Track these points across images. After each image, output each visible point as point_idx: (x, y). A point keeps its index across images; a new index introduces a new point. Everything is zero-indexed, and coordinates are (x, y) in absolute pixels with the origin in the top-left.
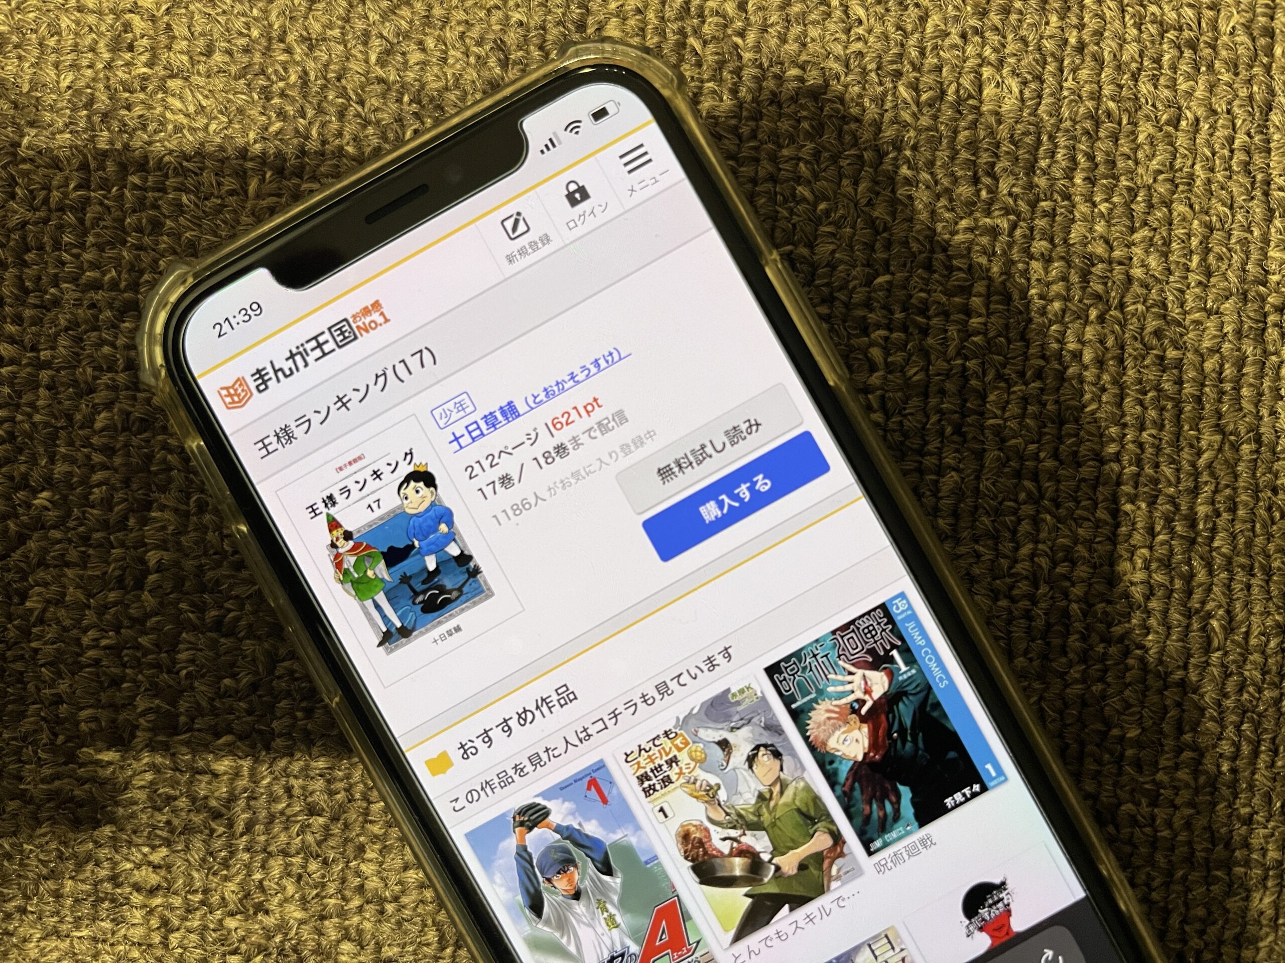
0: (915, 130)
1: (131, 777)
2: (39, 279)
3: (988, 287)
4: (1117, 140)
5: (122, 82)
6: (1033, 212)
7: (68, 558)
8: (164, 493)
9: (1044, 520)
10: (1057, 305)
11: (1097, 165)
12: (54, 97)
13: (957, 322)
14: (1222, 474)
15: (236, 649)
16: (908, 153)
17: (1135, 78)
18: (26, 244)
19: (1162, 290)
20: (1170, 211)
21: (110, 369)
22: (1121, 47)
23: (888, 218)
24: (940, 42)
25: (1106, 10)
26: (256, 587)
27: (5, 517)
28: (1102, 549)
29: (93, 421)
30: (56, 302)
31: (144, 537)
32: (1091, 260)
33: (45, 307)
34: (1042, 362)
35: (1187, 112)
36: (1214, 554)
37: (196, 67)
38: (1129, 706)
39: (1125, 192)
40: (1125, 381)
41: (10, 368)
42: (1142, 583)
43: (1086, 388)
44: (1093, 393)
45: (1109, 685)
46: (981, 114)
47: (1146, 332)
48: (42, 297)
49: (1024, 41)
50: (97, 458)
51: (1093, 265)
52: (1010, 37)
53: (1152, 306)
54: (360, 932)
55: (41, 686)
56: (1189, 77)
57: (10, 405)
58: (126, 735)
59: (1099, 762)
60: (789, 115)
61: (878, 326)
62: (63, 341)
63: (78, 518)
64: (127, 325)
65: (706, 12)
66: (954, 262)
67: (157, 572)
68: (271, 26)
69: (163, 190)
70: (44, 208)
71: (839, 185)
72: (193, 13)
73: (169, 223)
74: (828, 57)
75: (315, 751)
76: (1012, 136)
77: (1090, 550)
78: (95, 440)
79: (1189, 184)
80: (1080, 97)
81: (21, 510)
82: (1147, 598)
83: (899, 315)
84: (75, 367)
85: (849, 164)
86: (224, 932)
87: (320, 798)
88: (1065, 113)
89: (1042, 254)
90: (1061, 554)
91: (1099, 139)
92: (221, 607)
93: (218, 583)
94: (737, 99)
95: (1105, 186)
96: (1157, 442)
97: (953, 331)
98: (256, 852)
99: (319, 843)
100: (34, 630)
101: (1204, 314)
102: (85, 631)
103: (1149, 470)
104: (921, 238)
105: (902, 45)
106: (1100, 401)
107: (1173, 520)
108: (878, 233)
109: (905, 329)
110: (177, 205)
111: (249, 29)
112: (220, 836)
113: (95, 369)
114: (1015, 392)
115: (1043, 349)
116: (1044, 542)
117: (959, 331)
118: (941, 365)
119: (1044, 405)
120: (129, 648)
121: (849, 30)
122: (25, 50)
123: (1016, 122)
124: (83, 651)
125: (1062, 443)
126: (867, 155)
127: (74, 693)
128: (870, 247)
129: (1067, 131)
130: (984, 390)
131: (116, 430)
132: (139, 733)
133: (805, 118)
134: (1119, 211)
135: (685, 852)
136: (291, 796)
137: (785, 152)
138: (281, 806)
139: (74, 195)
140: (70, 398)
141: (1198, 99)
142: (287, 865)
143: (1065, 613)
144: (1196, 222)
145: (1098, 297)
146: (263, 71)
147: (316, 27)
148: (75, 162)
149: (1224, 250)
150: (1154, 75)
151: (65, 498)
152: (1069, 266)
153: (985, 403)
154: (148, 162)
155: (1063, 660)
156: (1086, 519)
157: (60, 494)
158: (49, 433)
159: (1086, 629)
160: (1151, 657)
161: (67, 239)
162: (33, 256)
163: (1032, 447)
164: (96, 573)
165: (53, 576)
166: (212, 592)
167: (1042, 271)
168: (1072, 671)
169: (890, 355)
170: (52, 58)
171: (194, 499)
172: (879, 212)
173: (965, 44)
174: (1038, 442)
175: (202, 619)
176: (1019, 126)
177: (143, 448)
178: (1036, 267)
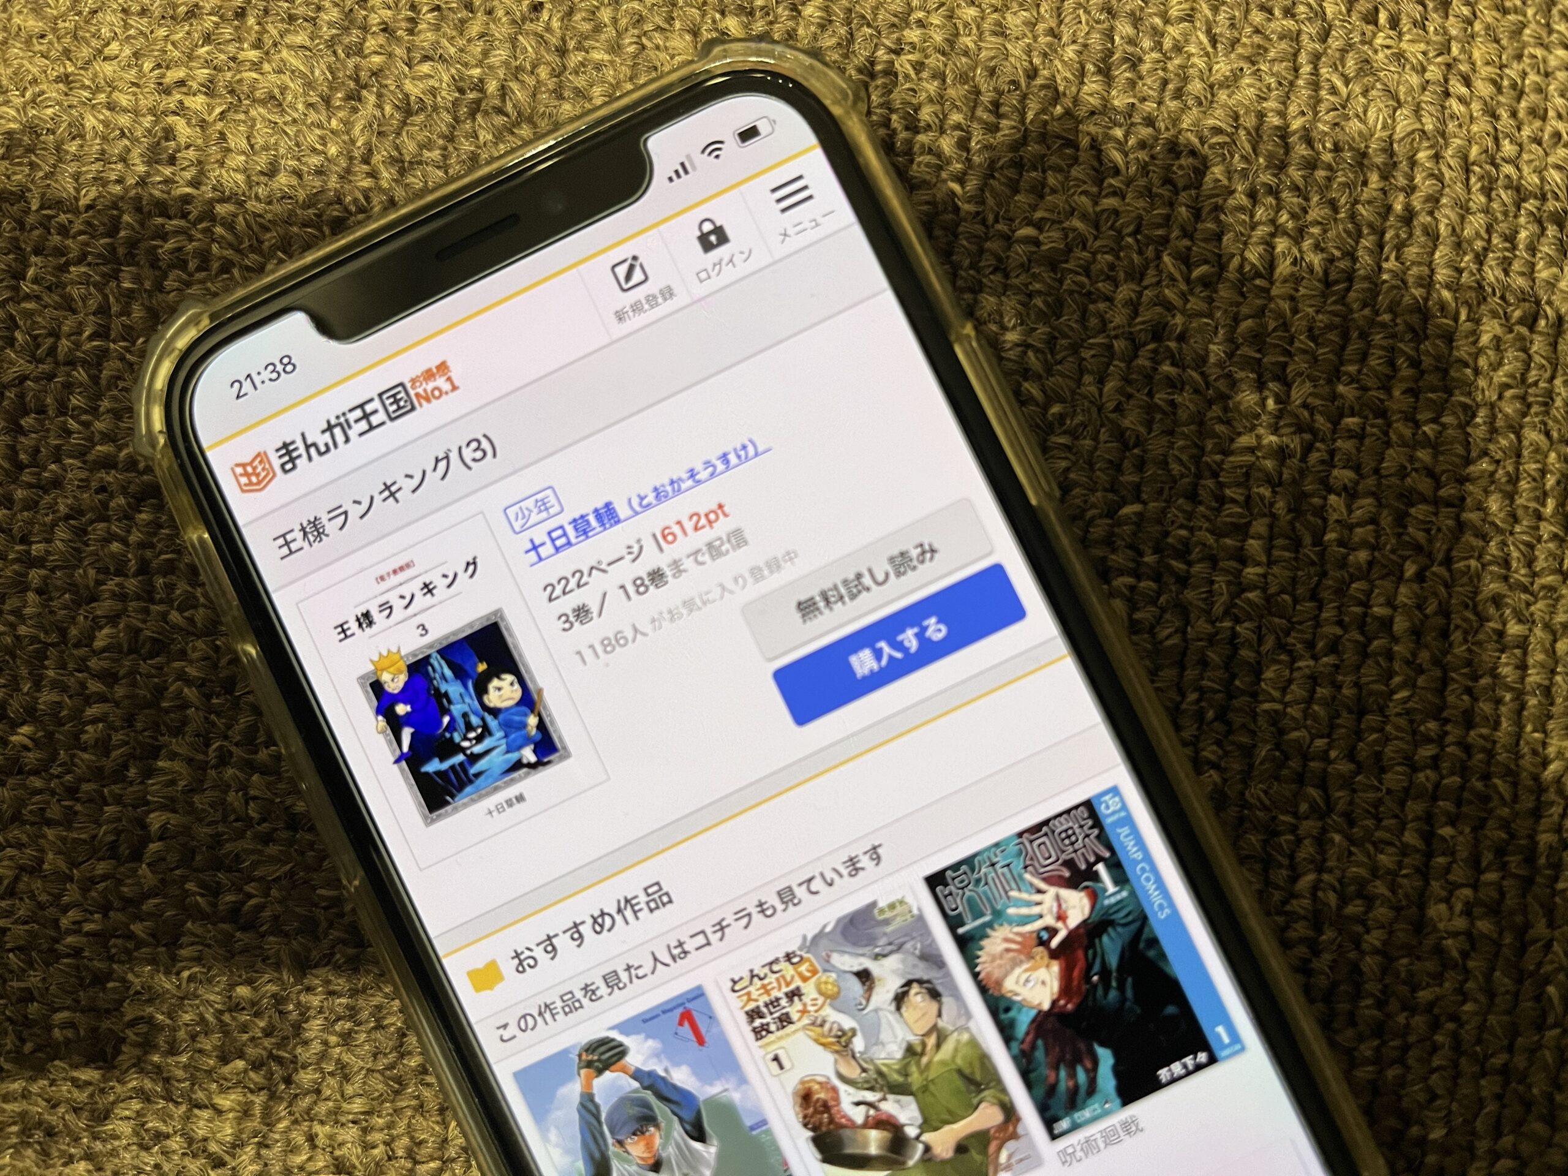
0: (1183, 314)
1: (114, 1103)
2: (37, 451)
3: (1271, 527)
4: (1452, 342)
5: (158, 204)
6: (1335, 431)
7: (49, 814)
8: (176, 736)
9: (1332, 841)
10: (1363, 555)
11: (1423, 373)
12: (73, 216)
13: (1227, 571)
15: (255, 948)
16: (1172, 345)
17: (1480, 259)
18: (24, 404)
19: (1504, 543)
20: (1519, 438)
21: (119, 573)
22: (1463, 218)
23: (1142, 430)
24: (1220, 202)
25: (1444, 169)
26: (287, 866)
28: (1409, 884)
29: (92, 638)
30: (57, 483)
31: (146, 793)
32: (1409, 497)
33: (41, 488)
34: (1338, 631)
35: (1548, 308)
36: (1557, 900)
37: (255, 189)
38: (1434, 1097)
39: (1459, 410)
40: (1450, 662)
42: (1461, 934)
43: (1397, 668)
44: (1406, 674)
45: (1408, 1068)
46: (1271, 299)
47: (1479, 598)
48: (39, 474)
49: (1333, 205)
50: (94, 686)
51: (1413, 505)
52: (1315, 199)
53: (1490, 563)
55: (8, 976)
56: (1551, 262)
58: (109, 1050)
60: (1017, 287)
61: (1121, 572)
62: (62, 533)
63: (64, 763)
64: (143, 516)
65: (915, 150)
66: (1228, 492)
67: (160, 839)
68: (353, 142)
70: (49, 359)
71: (1079, 383)
72: (254, 120)
74: (1072, 214)
75: (349, 1086)
76: (1311, 329)
77: (1393, 888)
78: (93, 663)
79: (1546, 404)
80: (1404, 282)
82: (1465, 955)
83: (1149, 559)
84: (74, 568)
85: (1093, 356)
87: (350, 1151)
88: (1384, 302)
89: (1345, 488)
90: (1352, 888)
92: (241, 890)
93: (238, 858)
94: (951, 263)
95: (1433, 401)
97: (1221, 583)
101: (1559, 578)
102: (65, 910)
103: (1476, 783)
104: (1184, 458)
105: (1171, 204)
106: (1414, 686)
107: (1506, 854)
108: (1126, 447)
109: (1157, 578)
111: (325, 145)
113: (99, 570)
114: (1300, 668)
115: (1340, 612)
116: (1331, 871)
117: (1229, 583)
118: (1202, 626)
119: (1339, 687)
120: (118, 937)
121: (1102, 181)
122: (36, 155)
123: (1317, 312)
124: (60, 934)
125: (1360, 739)
126: (1119, 345)
127: (47, 989)
128: (1117, 467)
129: (1385, 326)
131: (120, 652)
132: (124, 1049)
133: (1039, 292)
134: (1450, 435)
136: (314, 1147)
137: (1010, 336)
138: (299, 1159)
139: (88, 346)
140: (65, 607)
141: (1562, 291)
143: (1355, 969)
145: (1418, 548)
146: (339, 199)
147: (410, 147)
148: (93, 304)
150: (1505, 258)
151: (50, 735)
152: (1381, 505)
153: (1260, 680)
155: (1350, 1033)
156: (1390, 844)
157: (44, 730)
158: (36, 651)
159: (1383, 992)
160: (1468, 1033)
161: (74, 401)
162: (31, 421)
163: (1320, 743)
164: (83, 836)
165: (29, 836)
166: (230, 870)
167: (1344, 510)
168: (1362, 1047)
169: (1138, 609)
170: (72, 168)
171: (214, 746)
172: (1131, 421)
173: (1254, 206)
174: (1329, 736)
175: (214, 905)
176: (1321, 317)
177: (154, 676)
178: (1335, 504)
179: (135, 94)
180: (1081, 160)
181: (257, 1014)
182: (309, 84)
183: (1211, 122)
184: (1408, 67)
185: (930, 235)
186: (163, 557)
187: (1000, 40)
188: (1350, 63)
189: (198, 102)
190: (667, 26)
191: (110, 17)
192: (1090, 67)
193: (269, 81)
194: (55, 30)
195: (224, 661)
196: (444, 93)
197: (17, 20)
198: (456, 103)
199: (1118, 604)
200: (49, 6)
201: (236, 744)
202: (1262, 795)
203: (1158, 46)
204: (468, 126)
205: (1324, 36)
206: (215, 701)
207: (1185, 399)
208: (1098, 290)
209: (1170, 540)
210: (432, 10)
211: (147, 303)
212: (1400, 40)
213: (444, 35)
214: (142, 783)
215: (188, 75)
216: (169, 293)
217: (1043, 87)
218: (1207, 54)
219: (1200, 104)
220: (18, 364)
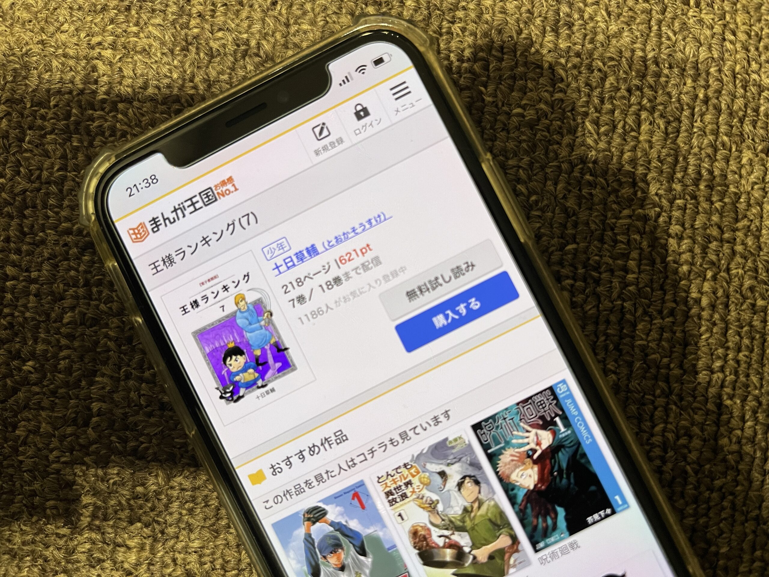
0: (596, 150)
1: (77, 545)
2: (33, 226)
3: (640, 254)
4: (728, 161)
5: (89, 104)
6: (671, 207)
7: (43, 404)
8: (104, 365)
9: (672, 409)
10: (685, 268)
11: (714, 177)
12: (47, 110)
13: (619, 277)
15: (145, 468)
16: (591, 165)
17: (741, 121)
18: (26, 204)
19: (755, 261)
20: (761, 209)
21: (74, 286)
22: (733, 101)
23: (576, 208)
24: (614, 94)
25: (723, 76)
26: (160, 428)
27: (5, 377)
28: (710, 429)
29: (62, 318)
30: (43, 242)
31: (90, 393)
32: (709, 239)
33: (36, 245)
34: (674, 305)
37: (137, 95)
38: (722, 532)
39: (732, 195)
40: (729, 319)
41: (11, 282)
42: (735, 452)
43: (703, 323)
44: (707, 326)
45: (710, 518)
46: (639, 142)
47: (743, 288)
48: (34, 238)
49: (669, 95)
50: (64, 342)
51: (710, 242)
52: (660, 92)
55: (23, 484)
57: (12, 305)
58: (74, 519)
60: (514, 138)
61: (568, 277)
62: (46, 267)
63: (50, 380)
64: (86, 258)
65: (462, 71)
66: (618, 237)
67: (98, 415)
68: (185, 72)
70: (38, 181)
71: (545, 185)
72: (136, 61)
74: (540, 101)
75: (192, 535)
76: (659, 157)
77: (702, 430)
78: (63, 330)
80: (705, 133)
81: (15, 373)
82: (738, 463)
83: (581, 271)
84: (52, 283)
85: (552, 172)
87: (194, 566)
88: (695, 142)
89: (677, 234)
90: (682, 432)
91: (716, 160)
92: (137, 440)
93: (136, 424)
94: (481, 126)
95: (719, 191)
97: (616, 283)
100: (20, 449)
102: (51, 451)
103: (742, 378)
104: (597, 221)
105: (589, 96)
106: (712, 332)
107: (757, 413)
108: (568, 216)
109: (585, 280)
111: (171, 73)
113: (65, 285)
114: (655, 324)
115: (675, 296)
116: (671, 423)
117: (620, 282)
118: (607, 304)
119: (674, 333)
120: (78, 464)
121: (555, 85)
122: (29, 80)
123: (662, 148)
124: (49, 463)
125: (686, 358)
126: (565, 166)
127: (43, 490)
128: (564, 226)
129: (695, 154)
130: (635, 321)
131: (76, 324)
132: (82, 518)
133: (525, 141)
134: (728, 207)
135: (415, 543)
136: (176, 564)
137: (511, 162)
138: (169, 571)
139: (57, 174)
140: (49, 303)
143: (683, 471)
145: (713, 263)
146: (179, 100)
147: (213, 73)
148: (59, 154)
150: (754, 120)
151: (42, 366)
152: (694, 243)
153: (635, 330)
155: (682, 501)
156: (700, 409)
157: (39, 363)
158: (34, 325)
159: (697, 482)
160: (739, 501)
161: (51, 202)
162: (30, 212)
163: (665, 360)
164: (60, 415)
165: (33, 415)
166: (132, 430)
167: (676, 245)
168: (688, 509)
169: (574, 296)
170: (47, 87)
171: (123, 370)
172: (571, 203)
173: (630, 96)
174: (670, 357)
175: (125, 447)
176: (664, 150)
177: (93, 336)
178: (672, 243)
179: (77, 49)
180: (544, 74)
181: (147, 500)
182: (163, 43)
183: (609, 55)
184: (705, 26)
185: (471, 113)
186: (96, 278)
187: (503, 16)
188: (677, 25)
189: (108, 53)
190: (338, 11)
191: (63, 12)
192: (548, 28)
193: (143, 42)
194: (36, 18)
195: (127, 328)
196: (229, 47)
197: (17, 14)
198: (235, 52)
199: (566, 294)
200: (33, 6)
201: (134, 369)
202: (637, 386)
203: (582, 17)
204: (241, 63)
205: (664, 11)
206: (123, 348)
207: (596, 191)
208: (553, 139)
209: (591, 262)
210: (223, 6)
211: (85, 153)
212: (701, 13)
213: (229, 18)
214: (88, 388)
215: (103, 39)
216: (96, 148)
217: (525, 39)
218: (606, 21)
219: (603, 46)
220: (22, 184)
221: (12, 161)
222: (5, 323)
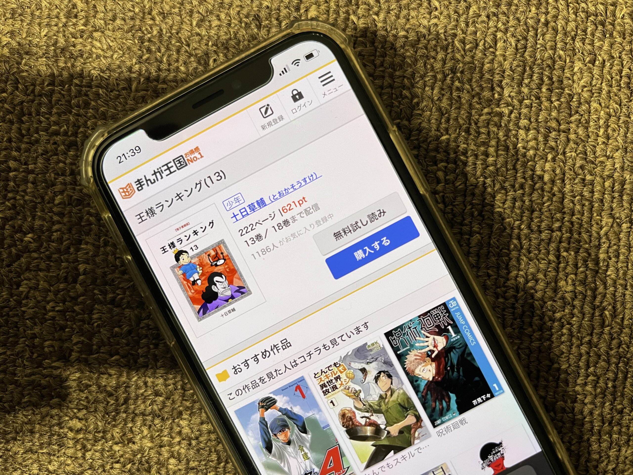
0: (463, 63)
1: (69, 375)
2: (29, 129)
3: (497, 142)
4: (564, 70)
5: (71, 33)
6: (521, 106)
7: (41, 267)
8: (88, 236)
9: (523, 260)
10: (531, 152)
11: (553, 82)
12: (38, 40)
13: (481, 160)
14: (612, 238)
15: (121, 314)
16: (459, 75)
17: (573, 39)
18: (23, 112)
19: (585, 146)
20: (589, 106)
21: (63, 175)
22: (567, 24)
23: (448, 107)
24: (476, 19)
25: (559, 5)
26: (132, 283)
27: (10, 246)
28: (552, 274)
29: (54, 200)
30: (37, 141)
31: (78, 257)
32: (549, 130)
33: (31, 144)
34: (523, 181)
35: (599, 57)
36: (607, 278)
37: (108, 26)
38: (563, 353)
39: (567, 96)
40: (565, 191)
41: (14, 173)
42: (571, 292)
43: (545, 194)
44: (548, 196)
45: (553, 342)
46: (496, 56)
47: (576, 166)
48: (30, 138)
49: (518, 20)
50: (56, 218)
51: (551, 132)
52: (511, 18)
53: (579, 154)
54: (179, 454)
55: (26, 329)
56: (600, 40)
57: (14, 191)
58: (67, 355)
59: (547, 380)
60: (400, 55)
61: (442, 161)
62: (40, 160)
63: (46, 247)
64: (71, 153)
65: (360, 3)
66: (481, 130)
67: (83, 274)
68: (145, 6)
69: (90, 87)
70: (32, 94)
71: (424, 90)
73: (93, 103)
74: (420, 26)
75: (159, 364)
76: (511, 67)
77: (545, 276)
78: (55, 209)
79: (599, 93)
80: (546, 48)
81: (18, 243)
82: (573, 300)
83: (452, 156)
84: (46, 173)
85: (429, 80)
86: (113, 452)
87: (160, 388)
88: (538, 56)
89: (525, 127)
90: (530, 277)
91: (554, 69)
92: (115, 293)
93: (113, 281)
94: (374, 46)
95: (557, 93)
96: (580, 222)
97: (479, 164)
98: (129, 413)
99: (160, 410)
100: (24, 302)
101: (605, 158)
102: (48, 303)
103: (576, 236)
104: (464, 117)
105: (457, 21)
106: (552, 201)
107: (587, 261)
108: (443, 114)
109: (455, 163)
110: (97, 94)
111: (134, 8)
112: (112, 405)
113: (55, 174)
114: (509, 195)
115: (524, 174)
116: (522, 271)
117: (482, 164)
118: (473, 181)
119: (524, 202)
120: (69, 312)
121: (431, 13)
122: (24, 17)
123: (514, 60)
124: (47, 312)
125: (533, 221)
126: (439, 76)
127: (42, 333)
128: (439, 121)
129: (539, 65)
130: (494, 194)
131: (65, 205)
132: (73, 354)
134: (564, 105)
136: (147, 386)
137: (397, 73)
138: (142, 391)
139: (47, 89)
140: (43, 188)
141: (605, 50)
142: (144, 420)
143: (532, 306)
144: (602, 112)
145: (552, 148)
146: (140, 29)
147: (167, 8)
148: (48, 73)
149: (616, 126)
150: (583, 38)
151: (39, 237)
152: (538, 133)
153: (495, 200)
154: (83, 73)
155: (530, 329)
156: (544, 260)
157: (37, 235)
158: (32, 205)
159: (543, 314)
160: (575, 329)
161: (43, 110)
162: (26, 118)
163: (518, 223)
164: (54, 275)
165: (33, 276)
166: (110, 285)
167: (524, 135)
168: (535, 334)
169: (447, 175)
170: (38, 21)
171: (102, 239)
172: (444, 104)
173: (489, 20)
174: (521, 220)
175: (105, 298)
176: (515, 62)
177: (78, 213)
178: (521, 133)
181: (123, 338)
199: (441, 173)
201: (111, 238)
202: (497, 242)
206: (102, 222)
207: (464, 95)
208: (430, 55)
209: (460, 149)
211: (69, 71)
214: (76, 254)
220: (20, 97)
221: (12, 79)
222: (9, 204)
